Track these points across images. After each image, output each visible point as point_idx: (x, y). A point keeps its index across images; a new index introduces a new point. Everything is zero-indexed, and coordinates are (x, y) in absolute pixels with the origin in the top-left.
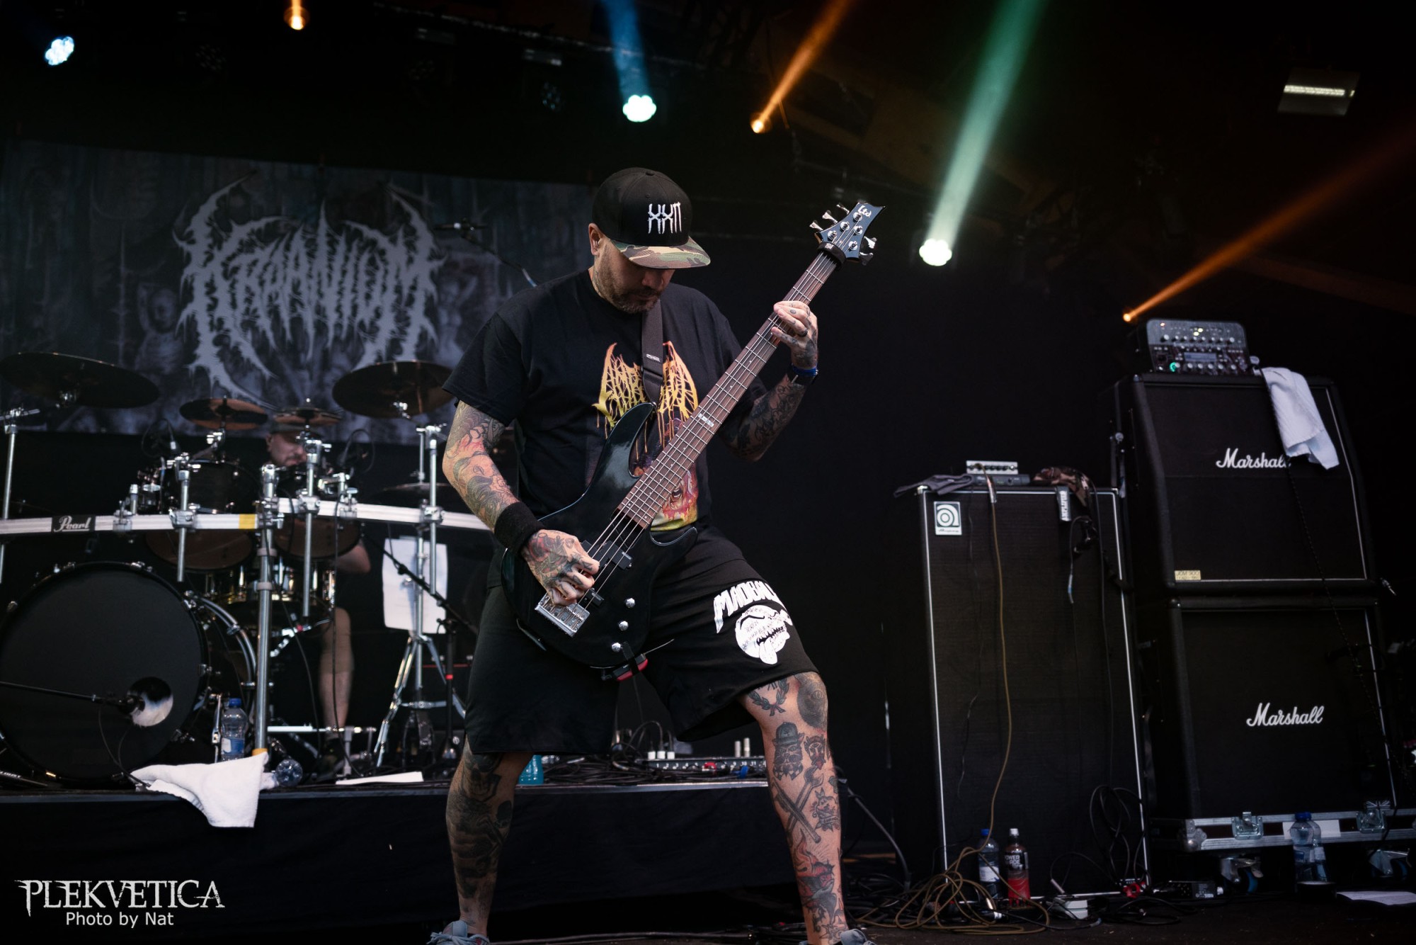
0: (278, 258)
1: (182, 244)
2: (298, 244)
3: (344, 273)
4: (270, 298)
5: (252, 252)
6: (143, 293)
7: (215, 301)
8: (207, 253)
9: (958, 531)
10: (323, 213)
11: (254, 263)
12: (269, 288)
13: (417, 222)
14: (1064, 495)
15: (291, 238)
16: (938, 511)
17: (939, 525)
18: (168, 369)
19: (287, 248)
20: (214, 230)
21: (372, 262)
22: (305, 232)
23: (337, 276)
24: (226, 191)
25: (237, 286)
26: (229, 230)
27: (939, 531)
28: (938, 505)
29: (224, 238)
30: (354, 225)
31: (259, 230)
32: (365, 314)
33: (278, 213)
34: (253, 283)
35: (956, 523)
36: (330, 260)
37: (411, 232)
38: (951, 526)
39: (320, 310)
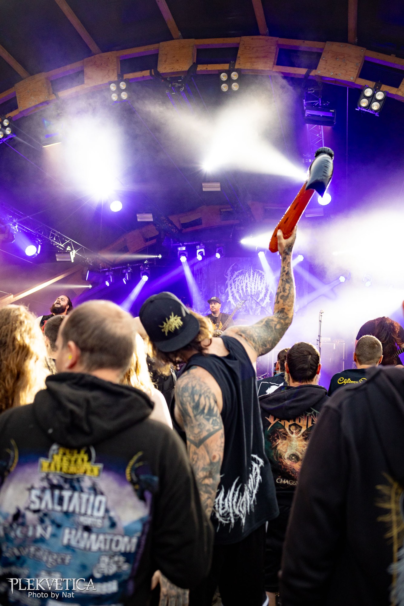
0: (243, 278)
1: (226, 276)
2: (247, 275)
3: (256, 280)
4: (242, 287)
5: (238, 277)
6: (219, 287)
7: (232, 287)
8: (230, 278)
10: (252, 268)
11: (239, 279)
12: (242, 284)
18: (224, 301)
19: (245, 276)
20: (231, 273)
21: (261, 278)
22: (248, 272)
23: (254, 281)
24: (234, 265)
25: (236, 284)
26: (234, 273)
30: (258, 270)
31: (240, 273)
32: (260, 289)
33: (243, 269)
34: (239, 283)
36: (253, 278)
39: (251, 288)
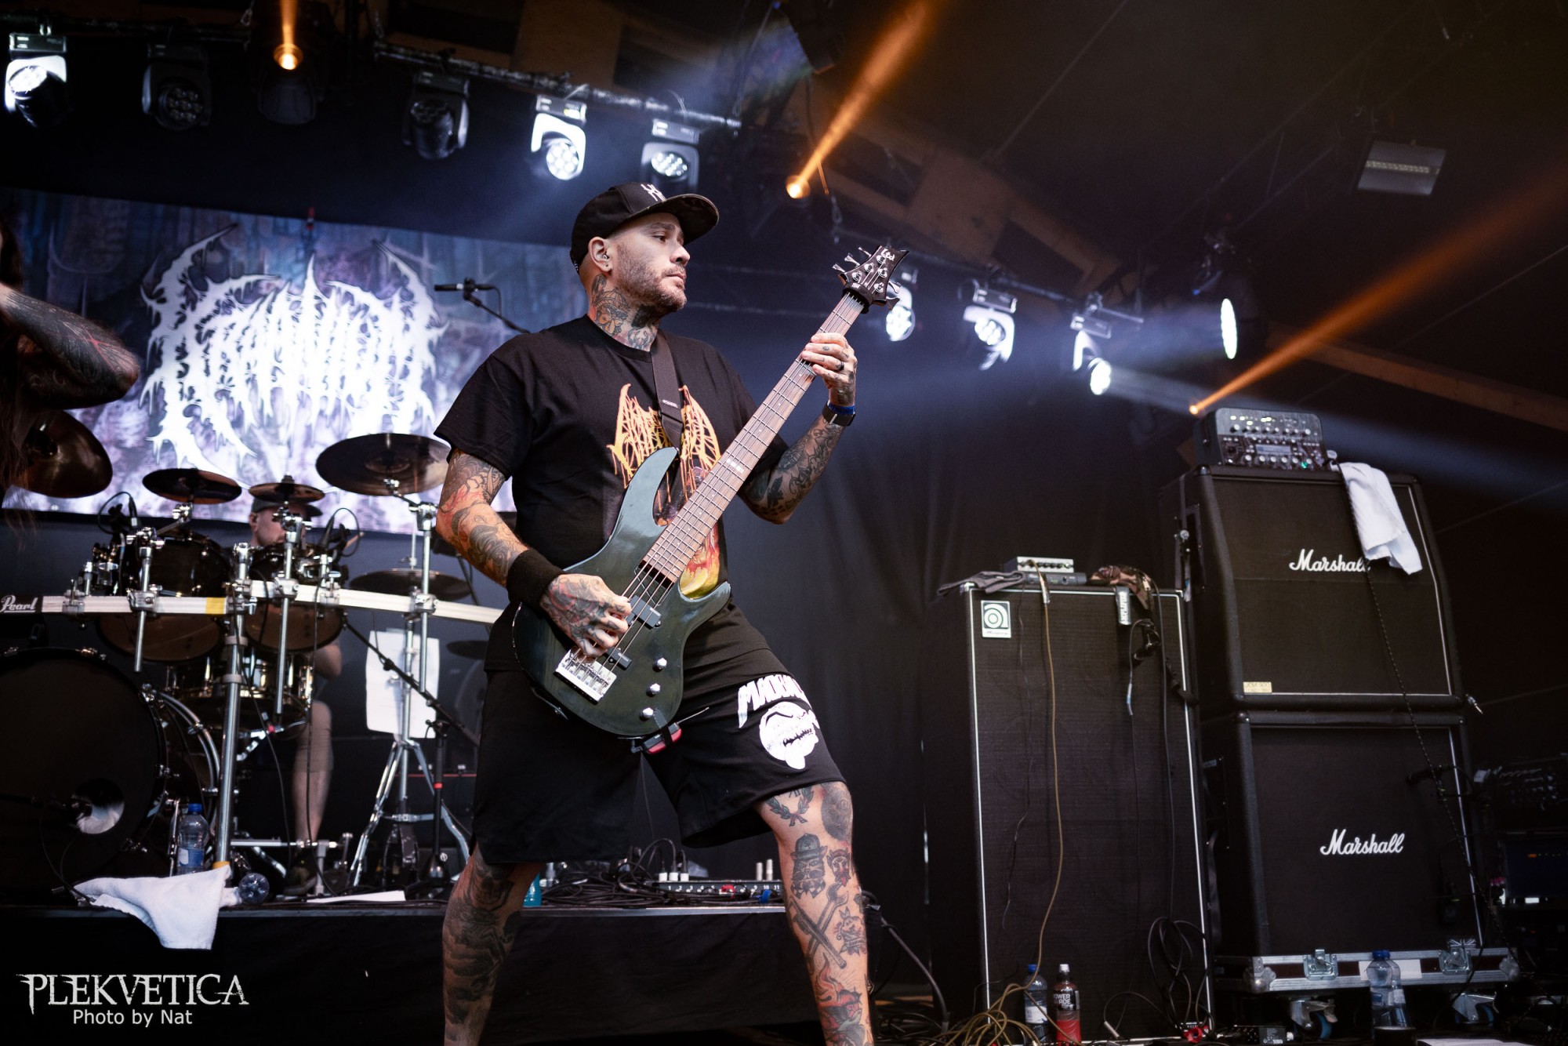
0: (258, 321)
1: (151, 303)
2: (282, 303)
3: (332, 339)
4: (248, 366)
5: (230, 314)
7: (186, 367)
8: (179, 313)
9: (1007, 634)
10: (310, 272)
11: (232, 326)
12: (247, 354)
13: (414, 285)
14: (1123, 597)
15: (273, 300)
16: (985, 611)
17: (987, 627)
18: (131, 441)
19: (269, 311)
20: (188, 287)
21: (364, 328)
22: (290, 293)
23: (324, 340)
24: (202, 245)
25: (210, 351)
26: (204, 288)
27: (986, 633)
28: (985, 604)
29: (199, 297)
30: (345, 288)
31: (239, 290)
32: (354, 387)
33: (260, 272)
34: (230, 348)
35: (1007, 623)
36: (317, 325)
37: (408, 296)
38: (1000, 628)
39: (303, 381)
